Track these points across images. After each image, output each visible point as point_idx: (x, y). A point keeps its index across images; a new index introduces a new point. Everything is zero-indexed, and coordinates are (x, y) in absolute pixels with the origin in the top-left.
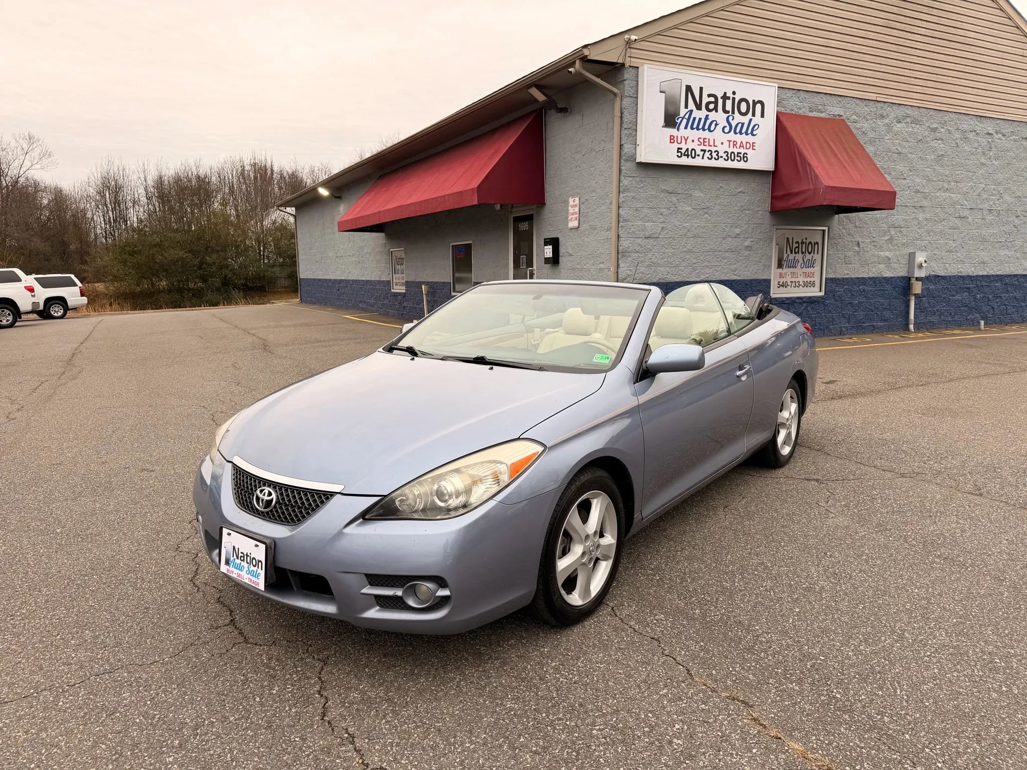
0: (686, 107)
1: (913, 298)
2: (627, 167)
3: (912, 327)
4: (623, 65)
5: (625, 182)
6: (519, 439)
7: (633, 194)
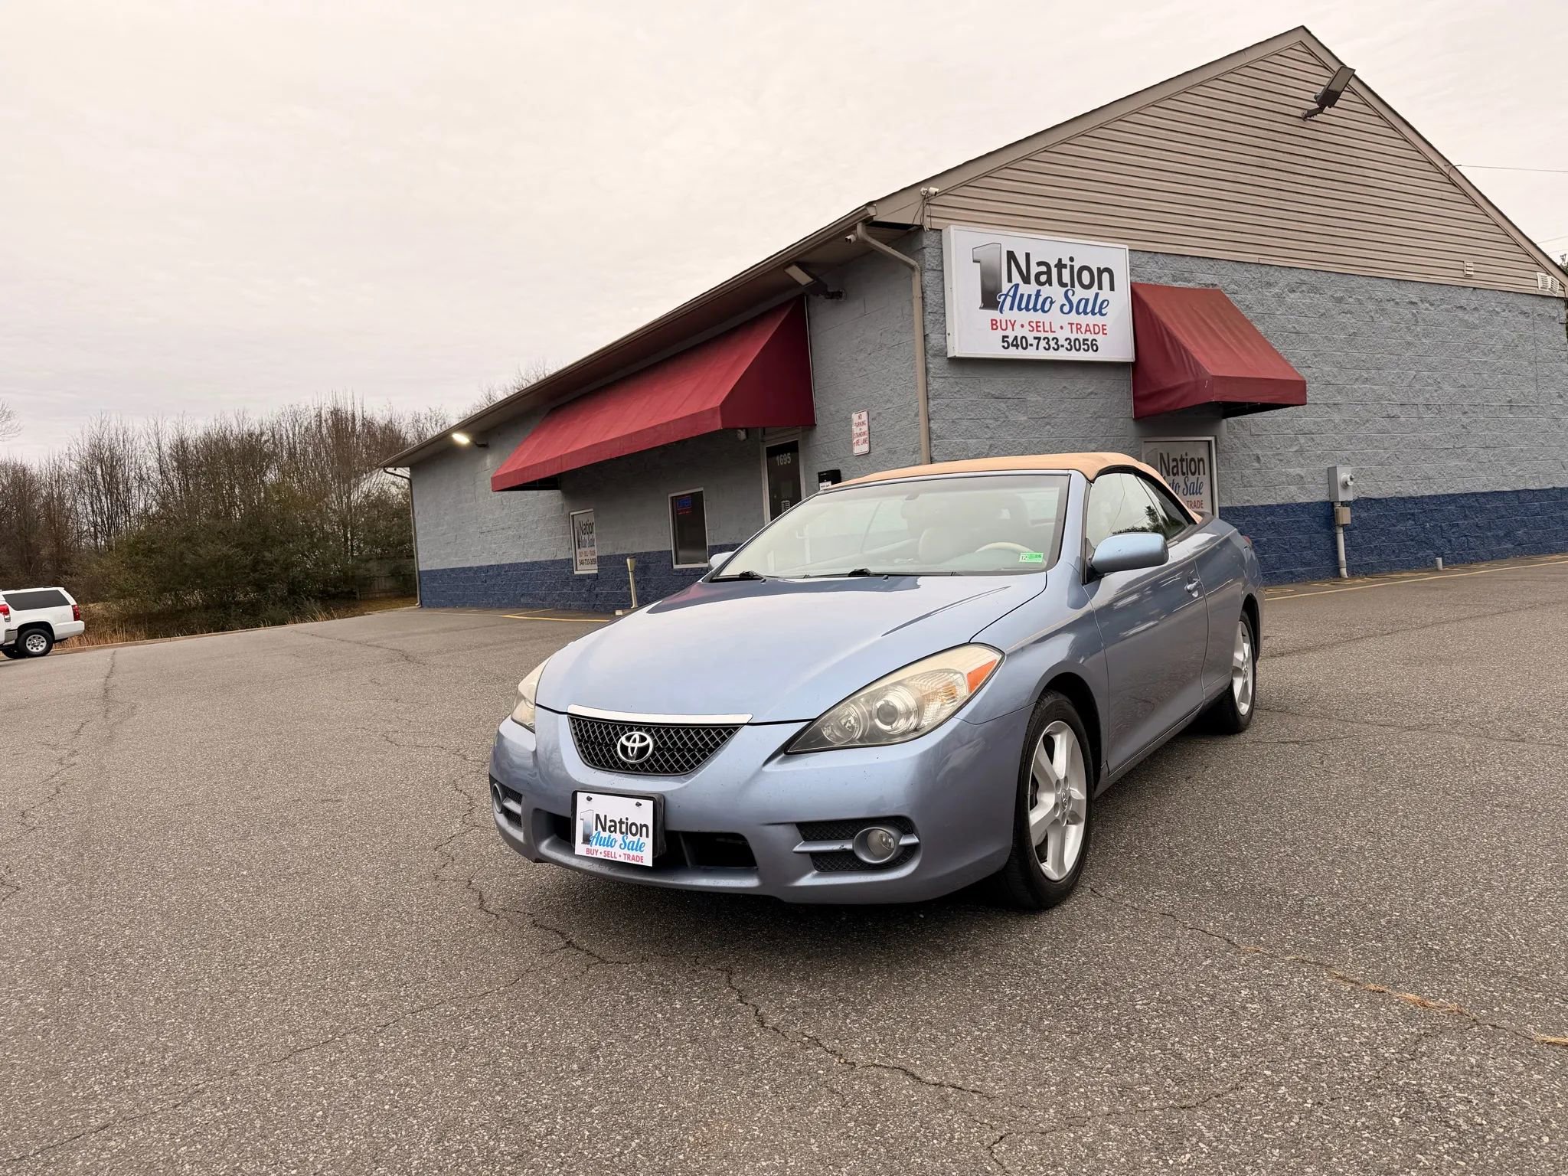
0: (1010, 280)
1: (1340, 531)
2: (935, 364)
3: (1344, 571)
4: (921, 228)
5: (936, 385)
6: (969, 643)
7: (947, 401)
